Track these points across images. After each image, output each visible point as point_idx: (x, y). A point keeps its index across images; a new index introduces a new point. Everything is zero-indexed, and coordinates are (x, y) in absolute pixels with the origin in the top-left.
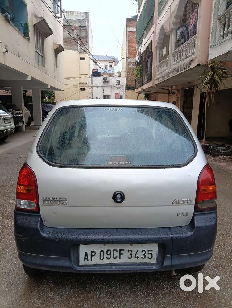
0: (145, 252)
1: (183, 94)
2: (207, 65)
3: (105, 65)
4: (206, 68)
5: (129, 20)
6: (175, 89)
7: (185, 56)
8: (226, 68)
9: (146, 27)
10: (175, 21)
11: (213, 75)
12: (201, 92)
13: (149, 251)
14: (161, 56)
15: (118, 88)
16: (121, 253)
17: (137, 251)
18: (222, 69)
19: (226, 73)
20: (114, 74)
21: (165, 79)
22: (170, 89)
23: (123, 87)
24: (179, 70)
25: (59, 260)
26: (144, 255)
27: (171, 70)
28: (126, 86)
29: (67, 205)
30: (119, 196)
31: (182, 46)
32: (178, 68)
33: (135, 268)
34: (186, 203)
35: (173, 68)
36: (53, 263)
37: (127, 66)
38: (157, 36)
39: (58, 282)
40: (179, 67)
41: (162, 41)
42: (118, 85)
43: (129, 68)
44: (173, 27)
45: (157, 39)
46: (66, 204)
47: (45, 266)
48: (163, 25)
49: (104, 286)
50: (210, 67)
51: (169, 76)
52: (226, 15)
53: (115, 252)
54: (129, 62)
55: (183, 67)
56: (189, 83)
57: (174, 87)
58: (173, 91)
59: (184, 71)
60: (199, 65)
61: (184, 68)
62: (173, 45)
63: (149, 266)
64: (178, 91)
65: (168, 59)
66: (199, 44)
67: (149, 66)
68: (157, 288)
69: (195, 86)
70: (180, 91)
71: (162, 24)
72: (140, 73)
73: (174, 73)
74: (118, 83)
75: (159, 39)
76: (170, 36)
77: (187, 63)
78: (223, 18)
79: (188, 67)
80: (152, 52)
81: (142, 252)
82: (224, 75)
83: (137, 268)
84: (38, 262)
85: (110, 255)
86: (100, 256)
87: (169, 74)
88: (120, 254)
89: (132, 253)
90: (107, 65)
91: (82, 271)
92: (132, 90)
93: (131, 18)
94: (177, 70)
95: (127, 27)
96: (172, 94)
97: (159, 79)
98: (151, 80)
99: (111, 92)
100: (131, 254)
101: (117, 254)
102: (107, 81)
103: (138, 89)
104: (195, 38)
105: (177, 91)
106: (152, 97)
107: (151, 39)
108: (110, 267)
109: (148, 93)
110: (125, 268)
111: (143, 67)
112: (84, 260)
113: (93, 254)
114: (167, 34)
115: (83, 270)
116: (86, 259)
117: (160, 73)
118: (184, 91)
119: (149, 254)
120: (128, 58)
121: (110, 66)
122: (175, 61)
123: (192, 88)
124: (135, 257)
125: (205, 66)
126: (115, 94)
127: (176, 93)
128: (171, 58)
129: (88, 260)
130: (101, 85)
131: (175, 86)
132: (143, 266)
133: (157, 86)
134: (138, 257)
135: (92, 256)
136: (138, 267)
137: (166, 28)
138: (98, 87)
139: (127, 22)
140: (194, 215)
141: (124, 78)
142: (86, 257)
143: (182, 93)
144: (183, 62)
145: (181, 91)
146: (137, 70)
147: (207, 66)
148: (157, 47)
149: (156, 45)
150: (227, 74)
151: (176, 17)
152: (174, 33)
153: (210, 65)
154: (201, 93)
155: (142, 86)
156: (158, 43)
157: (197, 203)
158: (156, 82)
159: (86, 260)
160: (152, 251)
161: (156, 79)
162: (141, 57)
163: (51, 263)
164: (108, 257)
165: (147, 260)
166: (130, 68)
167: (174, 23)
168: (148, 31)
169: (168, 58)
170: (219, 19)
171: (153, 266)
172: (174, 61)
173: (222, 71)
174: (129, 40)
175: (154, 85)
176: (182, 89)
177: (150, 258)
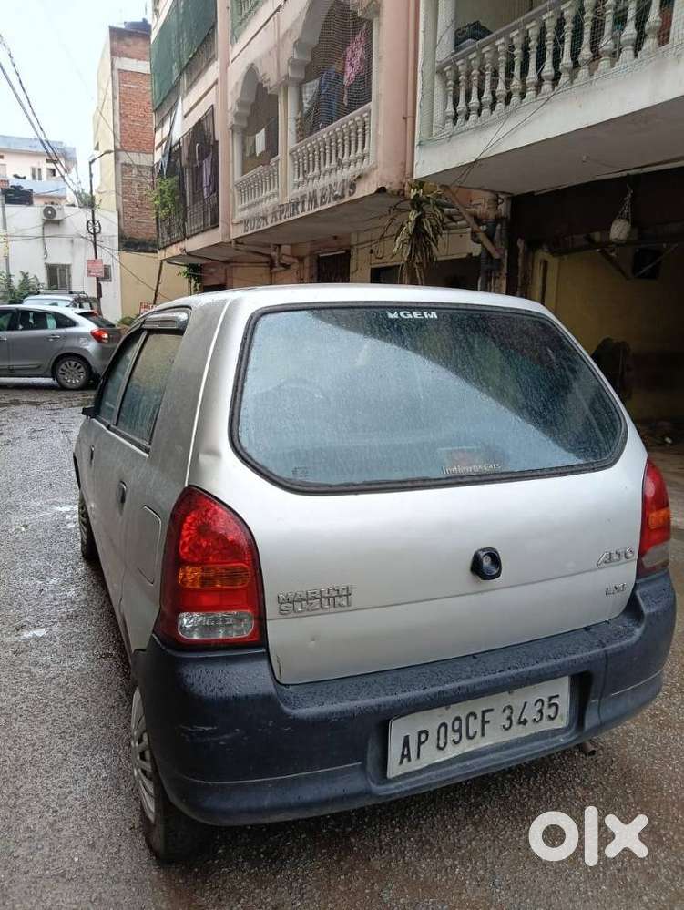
0: (543, 704)
1: (315, 270)
2: (401, 193)
3: (33, 170)
4: (398, 201)
5: (116, 34)
6: (289, 253)
7: (334, 163)
8: (457, 204)
9: (187, 64)
10: (296, 57)
11: (418, 221)
12: (373, 267)
13: (551, 698)
14: (247, 155)
15: (95, 245)
16: (486, 719)
17: (525, 703)
18: (441, 206)
19: (450, 217)
20: (64, 198)
21: (269, 226)
22: (273, 254)
23: (112, 242)
24: (316, 201)
25: (331, 777)
26: (540, 711)
27: (289, 198)
28: (121, 237)
29: (353, 607)
30: (486, 562)
31: (324, 133)
32: (315, 196)
33: (521, 752)
34: (623, 559)
35: (293, 193)
36: (316, 792)
37: (120, 175)
38: (232, 93)
39: (262, 856)
40: (314, 192)
41: (247, 112)
42: (94, 234)
43: (126, 184)
44: (290, 74)
45: (231, 103)
46: (349, 604)
47: (290, 808)
48: (253, 64)
49: (397, 830)
50: (412, 197)
51: (283, 216)
52: (458, 63)
53: (471, 718)
54: (125, 164)
55: (331, 193)
56: (335, 238)
57: (286, 249)
58: (285, 260)
59: (333, 203)
60: (381, 190)
61: (336, 198)
62: (292, 126)
63: (550, 740)
64: (301, 260)
65: (277, 165)
66: (380, 132)
67: (206, 182)
68: (530, 797)
69: (352, 246)
70: (307, 261)
71: (249, 61)
72: (173, 201)
73: (300, 208)
74: (93, 229)
75: (240, 104)
76: (281, 100)
77: (344, 181)
78: (450, 69)
79: (347, 194)
80: (217, 142)
81: (535, 704)
82: (447, 220)
83: (526, 751)
84: (266, 803)
85: (459, 731)
86: (438, 739)
87: (282, 212)
88: (484, 722)
89: (512, 713)
90: (40, 170)
91: (394, 794)
92: (140, 251)
93: (123, 27)
94: (310, 201)
95: (113, 53)
96: (282, 268)
97: (245, 222)
98: (218, 226)
99: (73, 254)
100: (509, 718)
101: (475, 725)
102: (56, 218)
103: (168, 249)
104: (366, 114)
105: (296, 261)
106: (212, 274)
107: (211, 99)
108: (460, 765)
109: (199, 262)
110: (499, 759)
111: (181, 183)
112: (401, 762)
113: (423, 737)
114: (269, 92)
115: (397, 791)
116: (405, 756)
117: (249, 207)
118: (318, 261)
119: (550, 706)
120: (119, 150)
121: (51, 174)
122: (301, 175)
123: (343, 252)
124: (520, 723)
125: (398, 193)
126: (88, 261)
127: (295, 267)
128: (284, 163)
129: (409, 760)
130: (38, 232)
131: (289, 247)
132: (536, 744)
133: (237, 243)
134: (525, 722)
135: (420, 743)
136: (526, 747)
137: (264, 75)
138: (25, 238)
139: (112, 38)
140: (636, 586)
141: (112, 212)
142: (406, 753)
143: (310, 267)
144: (329, 179)
145: (310, 260)
146: (162, 192)
147: (404, 194)
148: (232, 128)
149: (230, 121)
150: (454, 221)
151: (298, 45)
152: (292, 93)
153: (413, 194)
154: (372, 269)
155: (183, 240)
156: (237, 116)
157: (642, 553)
158: (237, 232)
159: (405, 760)
160: (557, 696)
161: (235, 221)
162: (173, 153)
163: (309, 793)
164: (456, 737)
165: (546, 725)
166: (131, 183)
167: (293, 64)
168: (194, 77)
169: (277, 162)
170: (441, 72)
171: (557, 738)
172: (297, 173)
173: (442, 211)
174: (123, 96)
175: (226, 240)
176: (311, 253)
177: (552, 716)
